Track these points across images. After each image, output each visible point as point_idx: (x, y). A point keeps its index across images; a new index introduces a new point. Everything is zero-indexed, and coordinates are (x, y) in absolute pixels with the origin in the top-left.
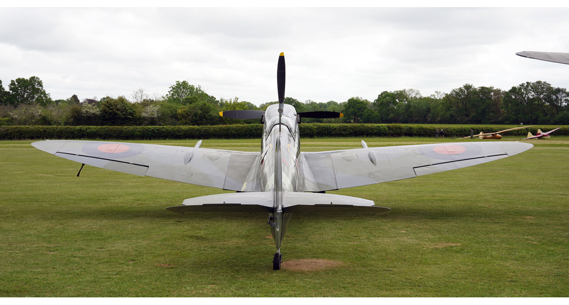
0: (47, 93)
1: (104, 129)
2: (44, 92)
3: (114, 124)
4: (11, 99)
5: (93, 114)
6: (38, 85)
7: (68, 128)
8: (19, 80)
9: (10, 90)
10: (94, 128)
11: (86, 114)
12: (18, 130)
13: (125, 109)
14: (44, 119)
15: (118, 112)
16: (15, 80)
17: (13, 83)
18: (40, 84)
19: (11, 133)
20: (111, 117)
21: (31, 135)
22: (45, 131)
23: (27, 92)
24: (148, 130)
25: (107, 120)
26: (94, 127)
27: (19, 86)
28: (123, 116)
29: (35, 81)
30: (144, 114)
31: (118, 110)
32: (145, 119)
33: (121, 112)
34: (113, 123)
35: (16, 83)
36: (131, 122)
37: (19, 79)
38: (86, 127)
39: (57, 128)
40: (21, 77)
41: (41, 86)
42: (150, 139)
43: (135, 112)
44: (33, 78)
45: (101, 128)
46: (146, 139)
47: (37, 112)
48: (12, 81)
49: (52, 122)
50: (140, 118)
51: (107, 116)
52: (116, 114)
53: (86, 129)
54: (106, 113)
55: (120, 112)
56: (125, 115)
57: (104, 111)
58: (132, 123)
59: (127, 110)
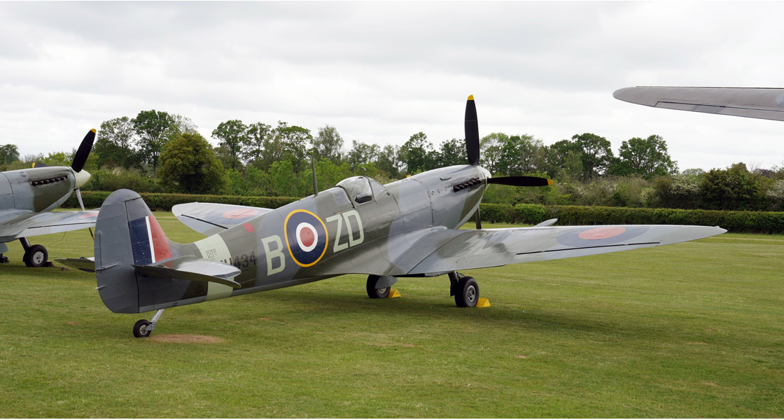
0: (672, 159)
1: (696, 214)
2: (668, 157)
3: (720, 207)
4: (621, 169)
5: (688, 191)
6: (659, 147)
7: (643, 211)
8: (633, 142)
9: (621, 155)
10: (680, 213)
11: (678, 191)
12: (573, 211)
13: (739, 184)
14: (617, 198)
15: (726, 188)
16: (627, 141)
17: (624, 146)
18: (663, 146)
19: (565, 215)
20: (715, 197)
21: (590, 220)
22: (609, 215)
23: (644, 159)
24: (768, 219)
25: (710, 200)
26: (681, 210)
27: (634, 151)
28: (735, 196)
29: (656, 142)
30: (770, 193)
31: (727, 185)
32: (773, 200)
33: (733, 189)
34: (719, 205)
35: (629, 146)
36: (748, 205)
37: (634, 139)
38: (670, 210)
39: (626, 211)
40: (636, 137)
41: (665, 149)
42: (771, 233)
43: (755, 188)
44: (652, 138)
45: (692, 213)
46: (764, 233)
47: (611, 187)
48: (624, 142)
49: (628, 202)
50: (764, 199)
51: (709, 195)
52: (724, 192)
53: (669, 214)
54: (708, 190)
55: (729, 189)
56: (739, 193)
57: (705, 188)
58: (750, 207)
59: (742, 186)
